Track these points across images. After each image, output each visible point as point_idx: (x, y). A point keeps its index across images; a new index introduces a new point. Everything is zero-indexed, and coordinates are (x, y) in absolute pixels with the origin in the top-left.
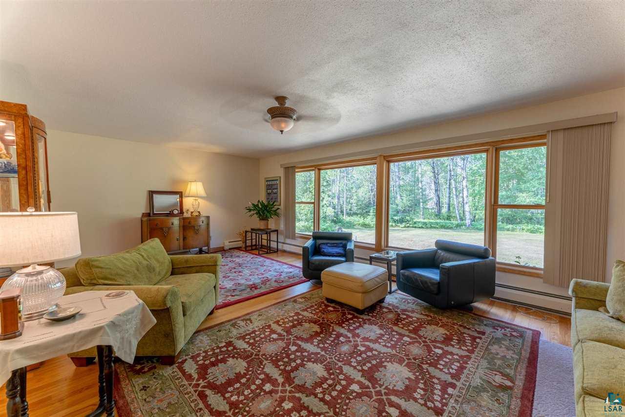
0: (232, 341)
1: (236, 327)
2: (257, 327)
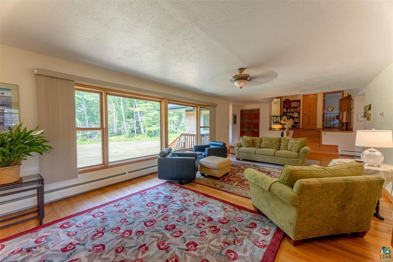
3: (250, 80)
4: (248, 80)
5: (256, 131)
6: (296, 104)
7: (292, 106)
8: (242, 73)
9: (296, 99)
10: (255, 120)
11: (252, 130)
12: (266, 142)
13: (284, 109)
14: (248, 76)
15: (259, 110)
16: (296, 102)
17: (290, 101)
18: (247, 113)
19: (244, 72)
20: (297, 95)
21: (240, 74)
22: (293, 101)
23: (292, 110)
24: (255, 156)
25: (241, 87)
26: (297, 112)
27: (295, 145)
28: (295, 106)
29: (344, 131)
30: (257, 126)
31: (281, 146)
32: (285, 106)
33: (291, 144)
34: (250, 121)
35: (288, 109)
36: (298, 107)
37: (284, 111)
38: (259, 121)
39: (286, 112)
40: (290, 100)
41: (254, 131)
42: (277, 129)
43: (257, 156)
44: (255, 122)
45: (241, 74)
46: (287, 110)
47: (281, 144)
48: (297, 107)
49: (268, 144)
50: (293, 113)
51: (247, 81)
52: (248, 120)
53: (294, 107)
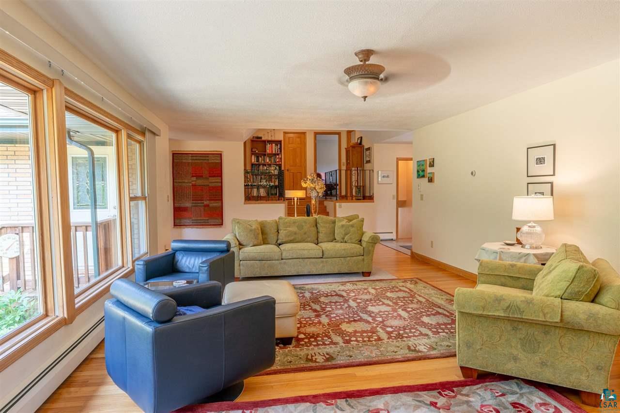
0: (433, 334)
1: (429, 346)
2: (404, 341)
3: (386, 79)
4: (382, 80)
5: (214, 205)
6: (274, 148)
7: (268, 151)
8: (367, 63)
9: (273, 139)
10: (210, 178)
11: (205, 203)
12: (290, 229)
13: (253, 156)
14: (381, 69)
15: (220, 155)
16: (274, 145)
17: (264, 142)
18: (190, 161)
19: (370, 61)
20: (274, 130)
21: (362, 63)
22: (271, 142)
23: (268, 160)
24: (280, 263)
25: (365, 98)
26: (277, 165)
27: (352, 229)
28: (272, 151)
29: (360, 200)
30: (217, 193)
31: (321, 235)
32: (254, 150)
33: (344, 229)
34: (200, 182)
35: (260, 158)
36: (278, 154)
37: (253, 161)
38: (222, 182)
39: (256, 163)
40: (263, 139)
41: (211, 205)
42: (296, 199)
43: (285, 263)
44: (211, 185)
45: (365, 63)
46: (258, 161)
47: (320, 229)
48: (275, 155)
49: (295, 233)
50: (270, 165)
51: (379, 83)
52: (194, 179)
53: (269, 154)
